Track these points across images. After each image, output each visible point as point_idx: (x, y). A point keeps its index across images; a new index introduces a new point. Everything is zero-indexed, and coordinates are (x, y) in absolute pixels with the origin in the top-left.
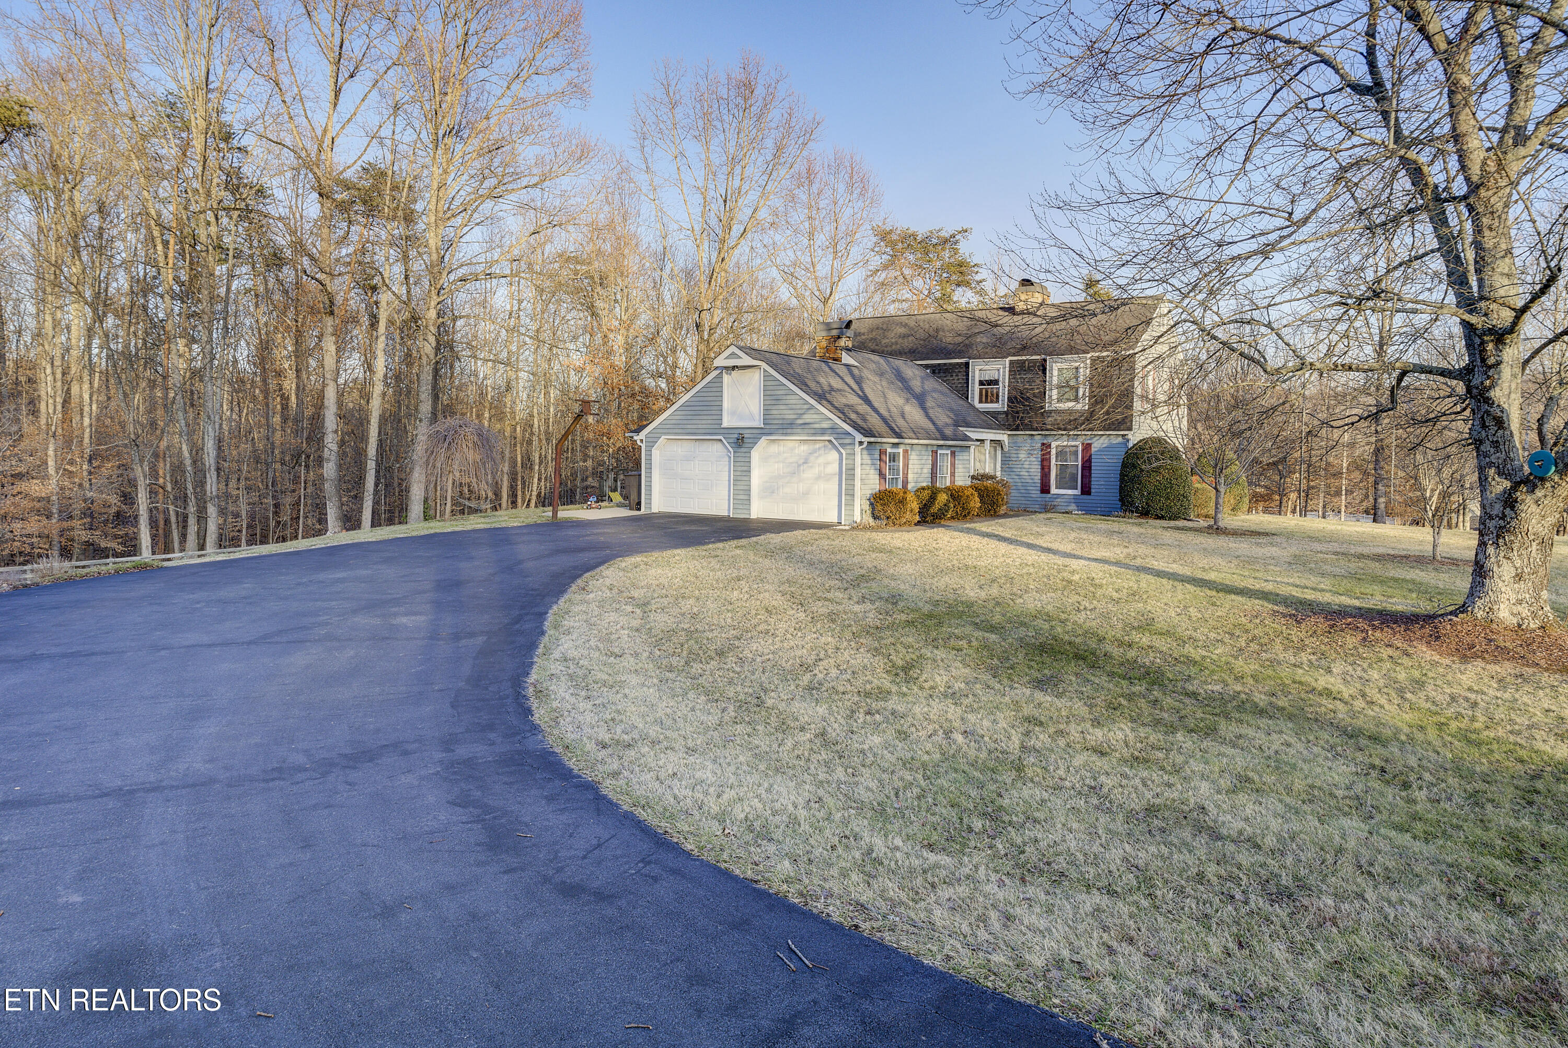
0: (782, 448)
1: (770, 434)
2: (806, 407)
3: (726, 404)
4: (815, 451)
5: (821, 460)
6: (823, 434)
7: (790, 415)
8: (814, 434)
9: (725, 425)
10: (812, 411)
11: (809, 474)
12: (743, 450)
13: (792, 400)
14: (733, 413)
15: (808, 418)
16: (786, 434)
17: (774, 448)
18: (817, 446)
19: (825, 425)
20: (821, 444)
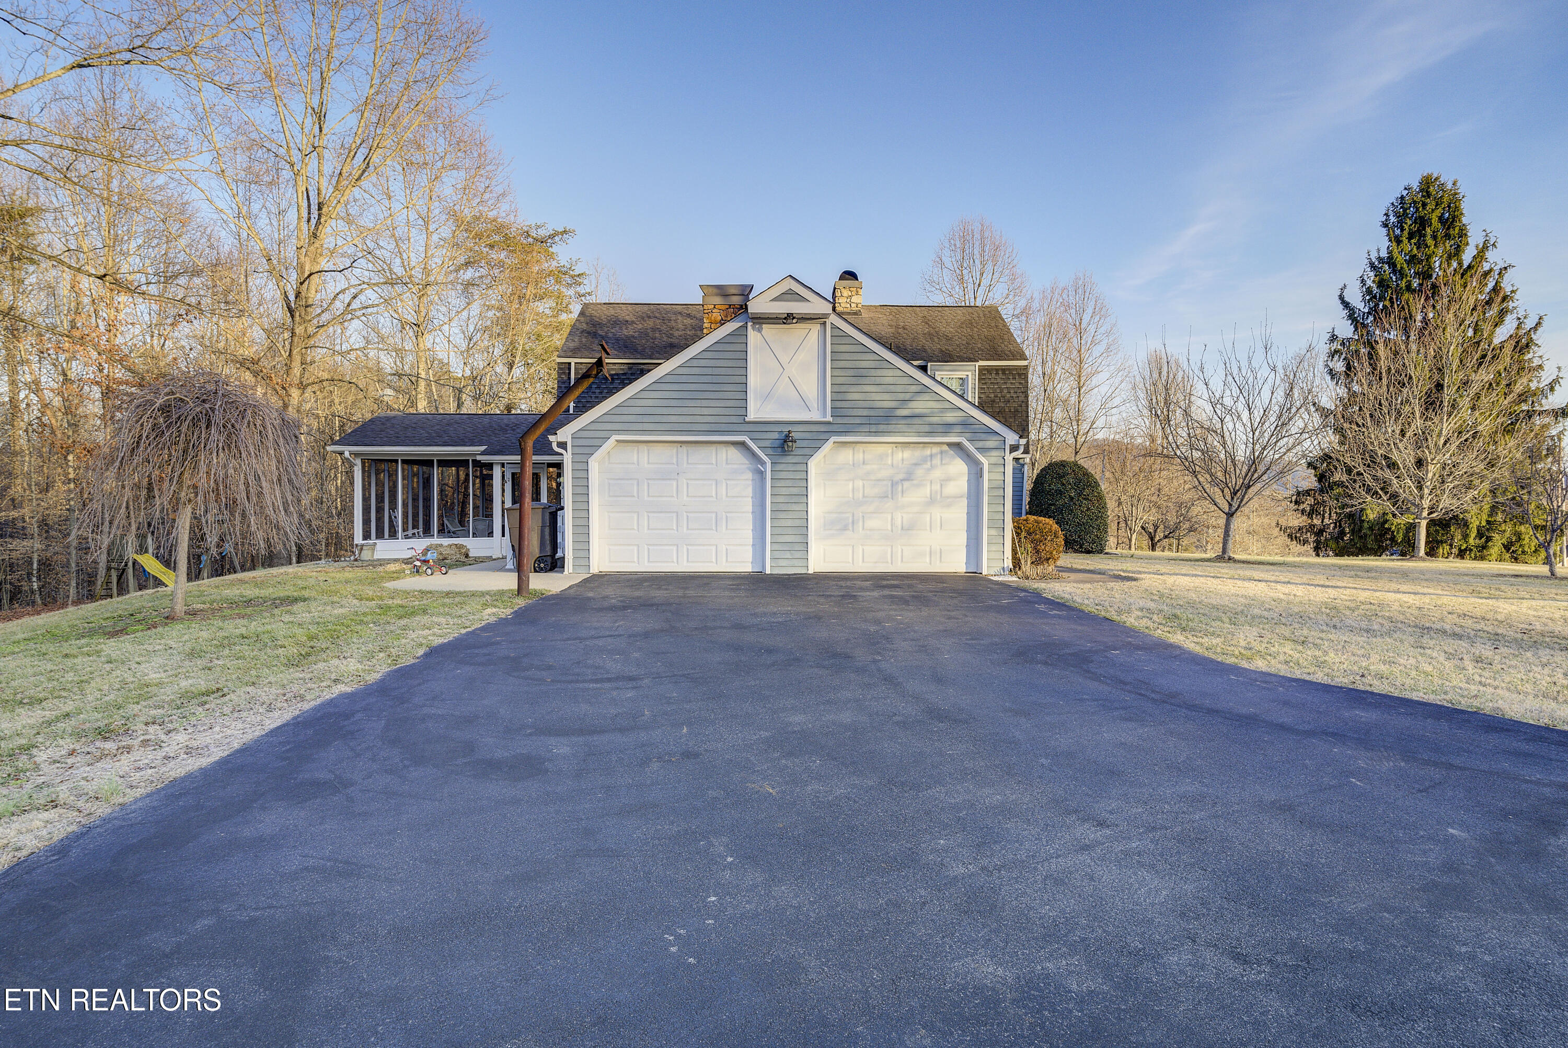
0: (860, 456)
1: (846, 433)
2: (914, 388)
3: (753, 380)
4: (924, 460)
5: (937, 474)
6: (946, 433)
7: (885, 401)
8: (930, 433)
9: (752, 416)
10: (926, 397)
11: (915, 496)
12: (790, 459)
13: (889, 376)
14: (767, 397)
15: (920, 405)
16: (877, 433)
17: (846, 456)
18: (928, 452)
19: (951, 417)
20: (936, 450)
